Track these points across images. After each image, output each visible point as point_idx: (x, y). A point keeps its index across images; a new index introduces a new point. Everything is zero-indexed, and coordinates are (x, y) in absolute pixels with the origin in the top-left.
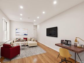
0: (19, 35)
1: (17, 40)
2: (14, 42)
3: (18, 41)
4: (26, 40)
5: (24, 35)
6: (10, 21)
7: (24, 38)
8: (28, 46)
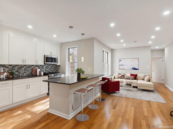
0: (124, 69)
1: (120, 76)
2: (115, 78)
3: (121, 78)
4: (135, 79)
5: (133, 69)
6: (112, 50)
7: (132, 75)
8: (136, 87)
